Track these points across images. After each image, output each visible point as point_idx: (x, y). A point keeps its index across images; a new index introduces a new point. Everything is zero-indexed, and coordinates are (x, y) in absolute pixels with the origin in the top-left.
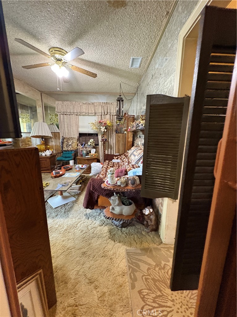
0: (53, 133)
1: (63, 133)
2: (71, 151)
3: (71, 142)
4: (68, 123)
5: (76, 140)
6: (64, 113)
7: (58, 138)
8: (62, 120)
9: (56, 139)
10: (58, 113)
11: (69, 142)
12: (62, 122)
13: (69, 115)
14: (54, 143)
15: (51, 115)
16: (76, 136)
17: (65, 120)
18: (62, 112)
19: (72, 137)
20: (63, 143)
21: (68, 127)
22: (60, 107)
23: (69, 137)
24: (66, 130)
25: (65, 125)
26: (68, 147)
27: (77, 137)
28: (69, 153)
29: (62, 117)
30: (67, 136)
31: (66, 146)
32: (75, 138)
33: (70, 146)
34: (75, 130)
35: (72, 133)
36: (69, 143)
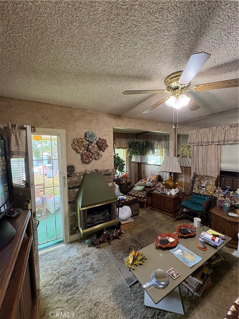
0: (183, 168)
1: (196, 168)
2: (205, 196)
3: (205, 183)
4: (203, 156)
5: (213, 181)
6: (198, 144)
7: (189, 174)
8: (195, 152)
9: (186, 174)
10: (191, 144)
11: (203, 182)
12: (195, 155)
13: (206, 145)
14: (183, 180)
15: (183, 147)
16: (216, 174)
17: (200, 152)
18: (196, 144)
19: (209, 175)
20: (193, 182)
21: (203, 162)
22: (193, 137)
23: (203, 174)
24: (199, 165)
25: (199, 159)
26: (200, 189)
27: (216, 177)
28: (200, 198)
29: (195, 149)
30: (200, 173)
31: (198, 187)
32: (214, 178)
33: (203, 188)
34: (214, 166)
35: (208, 169)
36: (201, 184)
